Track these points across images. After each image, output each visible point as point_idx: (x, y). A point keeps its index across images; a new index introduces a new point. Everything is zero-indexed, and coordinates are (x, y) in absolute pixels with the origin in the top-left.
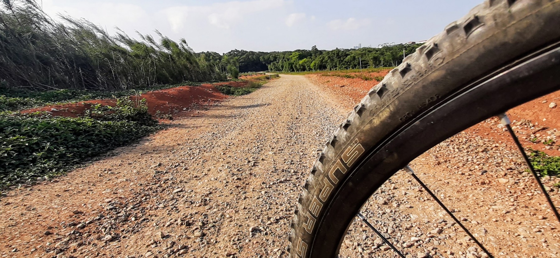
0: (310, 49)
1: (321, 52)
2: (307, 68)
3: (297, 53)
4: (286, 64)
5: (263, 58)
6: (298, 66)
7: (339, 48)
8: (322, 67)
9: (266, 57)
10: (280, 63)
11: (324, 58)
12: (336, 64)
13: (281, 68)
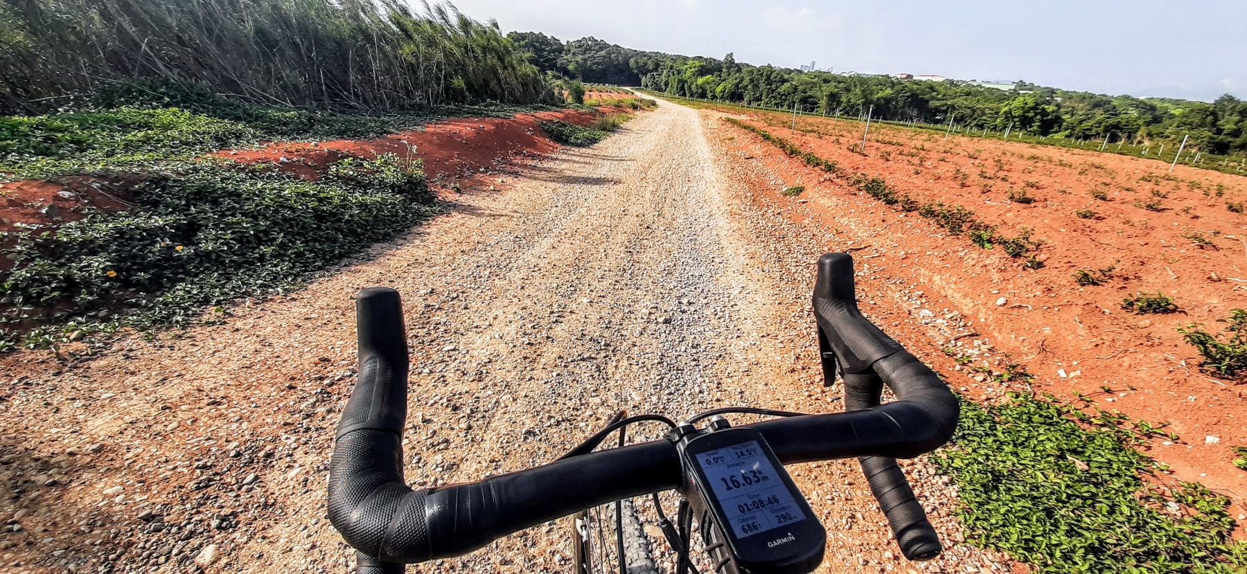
0: (721, 57)
1: (739, 68)
2: (709, 95)
3: (697, 63)
4: (674, 81)
5: (636, 62)
6: (693, 87)
7: (773, 66)
8: (735, 96)
9: (641, 62)
10: (663, 77)
11: (742, 80)
12: (761, 95)
13: (663, 87)
